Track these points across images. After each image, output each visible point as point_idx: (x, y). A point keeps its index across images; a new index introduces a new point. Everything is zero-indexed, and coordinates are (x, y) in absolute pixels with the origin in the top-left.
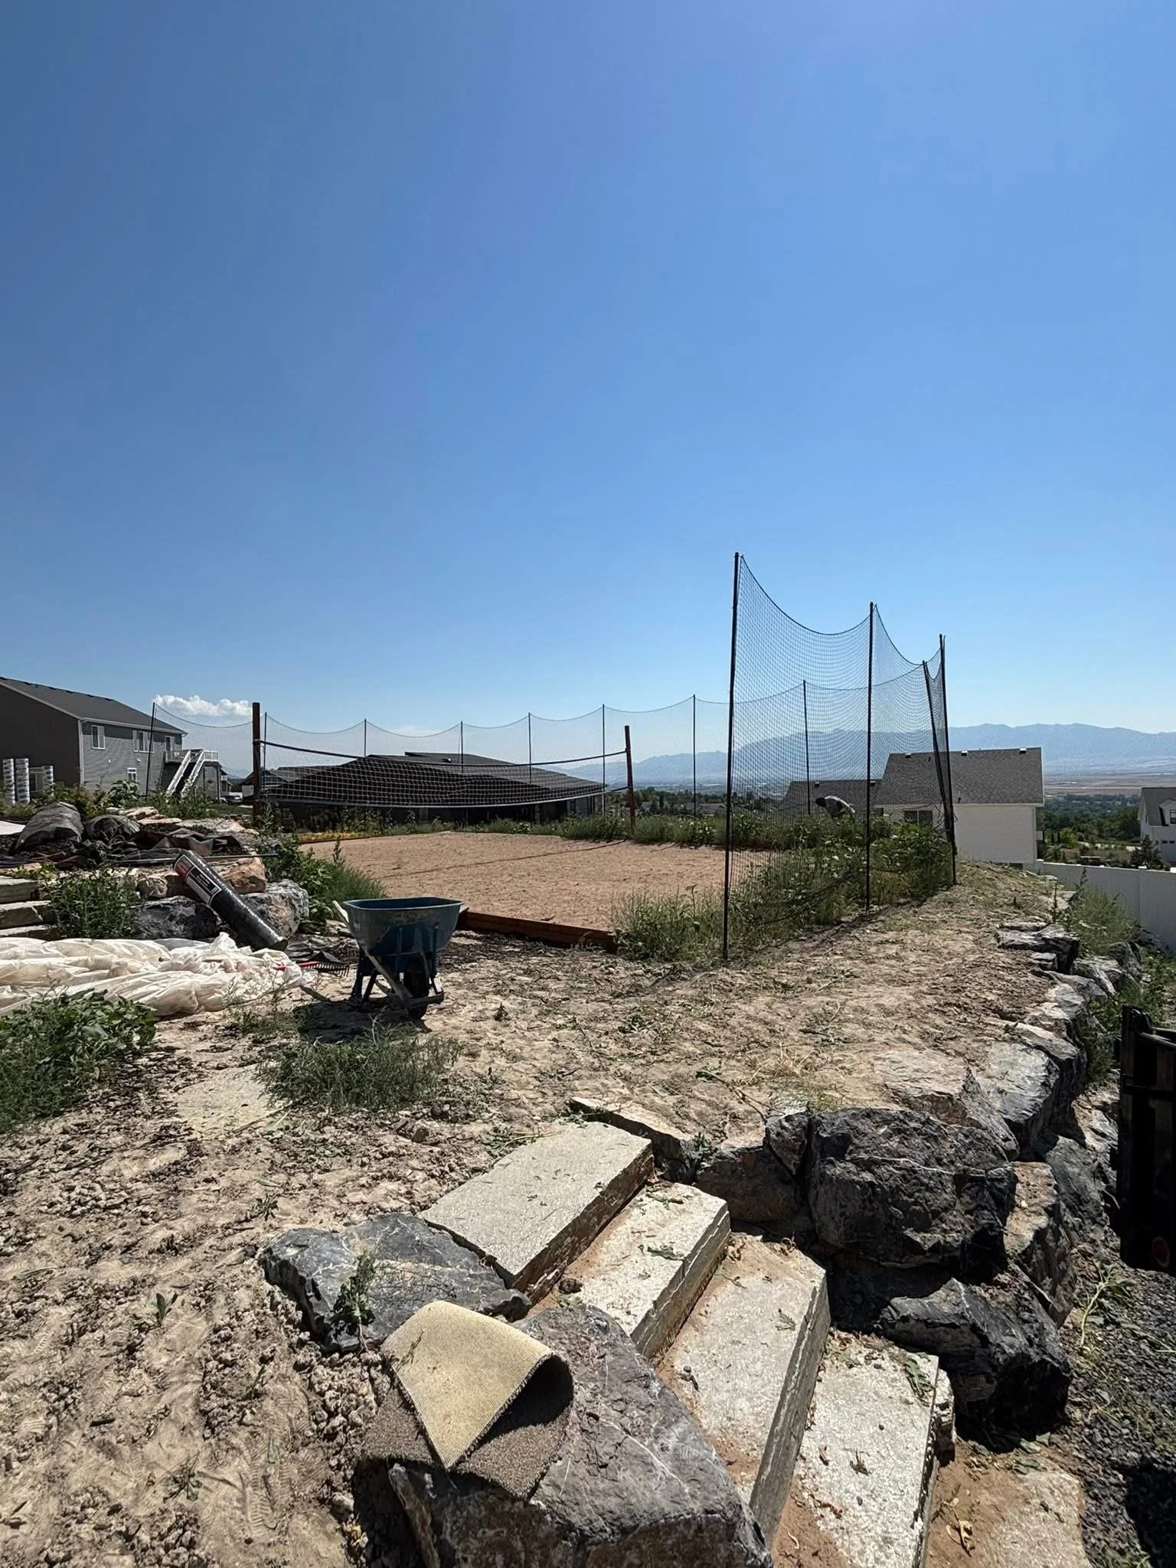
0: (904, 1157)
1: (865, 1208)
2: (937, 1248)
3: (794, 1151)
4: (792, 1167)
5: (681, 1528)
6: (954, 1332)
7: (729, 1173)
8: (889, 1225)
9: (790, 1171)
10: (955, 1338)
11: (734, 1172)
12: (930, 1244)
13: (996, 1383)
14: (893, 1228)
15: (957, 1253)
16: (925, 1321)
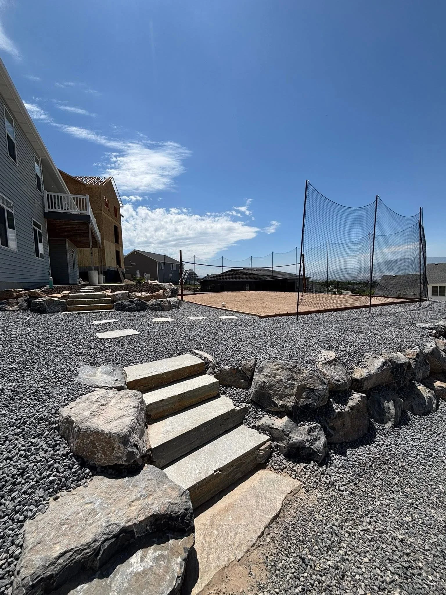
0: (280, 376)
1: (261, 389)
2: (282, 406)
3: (249, 371)
4: (249, 376)
5: (105, 435)
6: (278, 431)
7: (226, 374)
8: (268, 396)
9: (248, 377)
10: (277, 433)
11: (227, 374)
12: (280, 404)
13: (287, 449)
14: (270, 397)
15: (291, 409)
16: (269, 426)
